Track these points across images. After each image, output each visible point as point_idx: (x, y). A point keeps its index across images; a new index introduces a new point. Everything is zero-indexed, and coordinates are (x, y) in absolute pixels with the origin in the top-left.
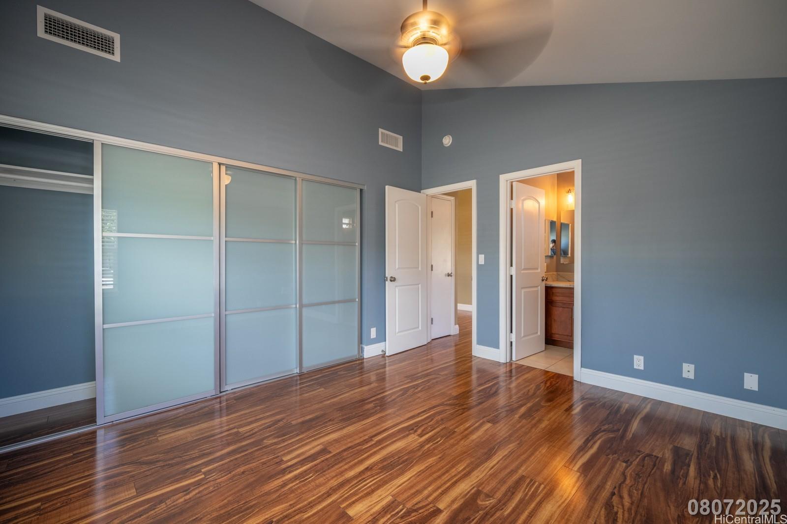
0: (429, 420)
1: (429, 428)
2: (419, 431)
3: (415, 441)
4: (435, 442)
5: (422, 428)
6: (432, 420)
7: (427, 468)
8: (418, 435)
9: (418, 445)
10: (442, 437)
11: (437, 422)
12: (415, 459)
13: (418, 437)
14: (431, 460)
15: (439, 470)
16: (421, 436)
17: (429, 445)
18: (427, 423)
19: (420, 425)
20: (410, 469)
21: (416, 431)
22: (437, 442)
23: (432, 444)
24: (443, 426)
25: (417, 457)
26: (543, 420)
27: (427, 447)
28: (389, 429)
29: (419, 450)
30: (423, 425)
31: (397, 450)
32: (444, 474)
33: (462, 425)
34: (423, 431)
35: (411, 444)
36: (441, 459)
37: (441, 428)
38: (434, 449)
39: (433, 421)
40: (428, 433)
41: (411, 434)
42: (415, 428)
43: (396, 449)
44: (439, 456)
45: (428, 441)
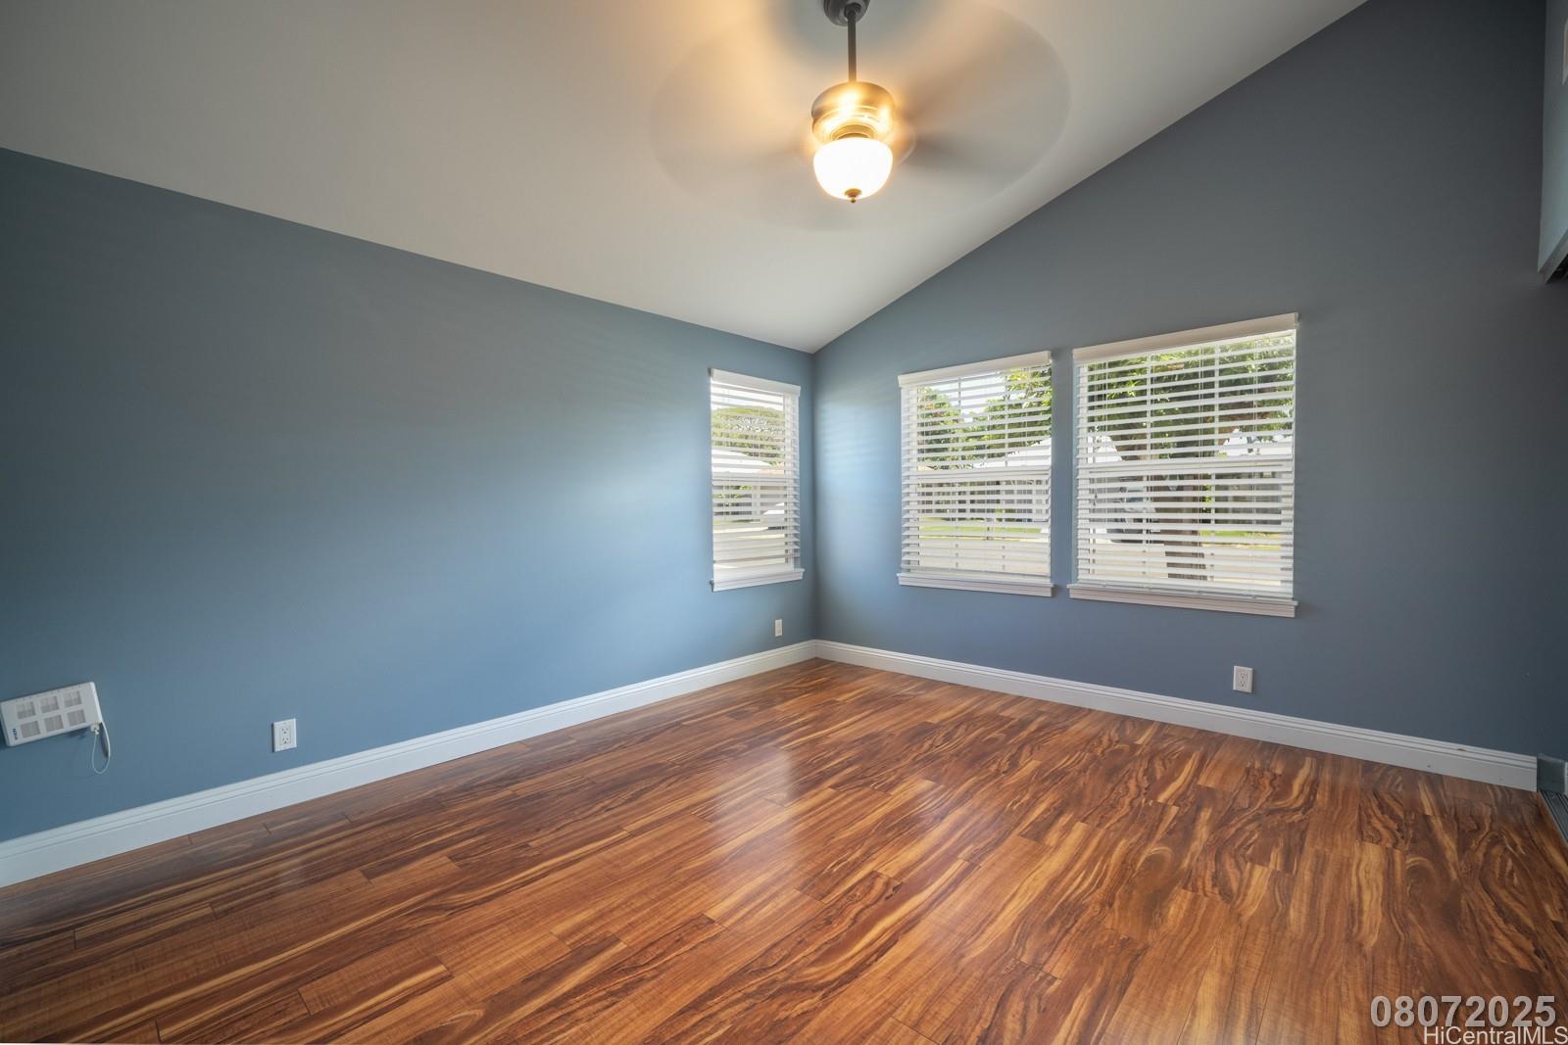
0: (863, 917)
1: (858, 894)
2: (879, 885)
3: (883, 863)
4: (843, 863)
5: (874, 893)
6: (855, 920)
7: (851, 823)
8: (879, 875)
9: (874, 856)
10: (829, 875)
11: (841, 913)
12: (874, 834)
13: (880, 871)
14: (848, 833)
15: (834, 822)
16: (873, 875)
17: (853, 857)
18: (867, 907)
19: (881, 903)
20: (878, 821)
21: (887, 884)
22: (838, 863)
23: (849, 860)
24: (826, 901)
25: (870, 837)
26: (558, 936)
27: (858, 854)
28: (949, 887)
29: (871, 848)
30: (875, 903)
31: (909, 846)
32: (827, 818)
33: (781, 910)
34: (871, 887)
35: (888, 856)
36: (831, 837)
37: (832, 897)
38: (843, 851)
39: (852, 916)
40: (860, 882)
41: (895, 878)
42: (890, 891)
43: (913, 845)
44: (835, 840)
45: (855, 866)
